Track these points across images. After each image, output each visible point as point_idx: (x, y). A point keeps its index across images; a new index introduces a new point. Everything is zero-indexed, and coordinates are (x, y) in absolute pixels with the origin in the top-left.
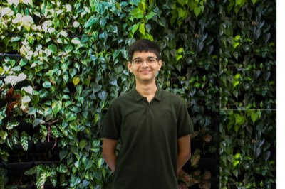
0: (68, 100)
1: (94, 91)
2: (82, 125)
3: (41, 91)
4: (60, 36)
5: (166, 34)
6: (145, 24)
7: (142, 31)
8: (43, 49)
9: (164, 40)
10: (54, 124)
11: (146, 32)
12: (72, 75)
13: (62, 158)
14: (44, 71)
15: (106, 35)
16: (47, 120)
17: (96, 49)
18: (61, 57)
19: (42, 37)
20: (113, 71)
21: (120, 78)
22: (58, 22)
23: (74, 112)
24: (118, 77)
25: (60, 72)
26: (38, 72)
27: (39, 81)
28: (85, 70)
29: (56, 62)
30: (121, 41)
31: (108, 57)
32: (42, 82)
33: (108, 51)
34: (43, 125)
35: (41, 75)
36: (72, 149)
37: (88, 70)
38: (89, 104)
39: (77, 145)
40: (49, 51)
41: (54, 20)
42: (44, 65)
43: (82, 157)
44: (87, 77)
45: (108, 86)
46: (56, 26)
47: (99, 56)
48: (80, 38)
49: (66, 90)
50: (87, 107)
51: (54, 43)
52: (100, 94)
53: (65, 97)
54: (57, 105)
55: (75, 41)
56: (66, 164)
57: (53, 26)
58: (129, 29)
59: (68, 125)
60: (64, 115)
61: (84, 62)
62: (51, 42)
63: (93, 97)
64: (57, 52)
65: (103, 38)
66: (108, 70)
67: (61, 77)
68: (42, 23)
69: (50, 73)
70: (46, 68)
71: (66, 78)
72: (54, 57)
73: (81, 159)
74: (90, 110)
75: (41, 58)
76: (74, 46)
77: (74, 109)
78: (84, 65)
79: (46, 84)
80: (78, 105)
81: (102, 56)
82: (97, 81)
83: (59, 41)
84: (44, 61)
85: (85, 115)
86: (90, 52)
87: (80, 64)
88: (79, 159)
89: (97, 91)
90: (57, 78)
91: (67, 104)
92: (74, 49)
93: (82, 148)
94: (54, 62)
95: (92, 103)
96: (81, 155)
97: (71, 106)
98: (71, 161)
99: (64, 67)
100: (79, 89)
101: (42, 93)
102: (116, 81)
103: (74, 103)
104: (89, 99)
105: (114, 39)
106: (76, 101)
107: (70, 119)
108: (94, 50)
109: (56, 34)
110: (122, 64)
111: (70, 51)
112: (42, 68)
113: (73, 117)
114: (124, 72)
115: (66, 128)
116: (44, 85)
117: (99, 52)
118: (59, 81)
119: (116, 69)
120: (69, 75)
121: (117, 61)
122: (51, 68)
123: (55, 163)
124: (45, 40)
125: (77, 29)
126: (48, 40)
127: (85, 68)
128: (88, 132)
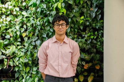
0: (20, 45)
1: (33, 40)
2: (27, 59)
3: (5, 40)
4: (16, 10)
5: (74, 9)
6: (61, 3)
7: (60, 7)
8: (6, 17)
9: (73, 12)
10: (12, 58)
11: (62, 7)
12: (22, 32)
13: (16, 77)
14: (6, 29)
15: (40, 10)
16: (7, 56)
17: (35, 17)
18: (16, 22)
19: (5, 11)
20: (45, 29)
21: (48, 33)
22: (14, 3)
23: (23, 52)
24: (47, 32)
25: (15, 30)
26: (3, 30)
27: (4, 35)
28: (29, 29)
29: (13, 24)
30: (48, 12)
31: (41, 21)
32: (5, 35)
33: (42, 18)
34: (6, 58)
35: (5, 31)
36: (21, 72)
37: (31, 29)
38: (31, 47)
39: (24, 70)
40: (9, 19)
41: (12, 1)
42: (6, 26)
43: (27, 76)
44: (31, 33)
45: (42, 38)
46: (13, 5)
47: (37, 21)
48: (27, 12)
49: (19, 40)
50: (30, 49)
51: (12, 14)
52: (36, 42)
53: (19, 43)
54: (13, 48)
55: (24, 13)
56: (18, 80)
57: (11, 5)
58: (53, 6)
59: (19, 59)
60: (17, 53)
61: (29, 24)
62: (11, 14)
63: (33, 43)
64: (14, 19)
65: (38, 12)
66: (41, 29)
67: (16, 32)
68: (6, 3)
69: (10, 30)
70: (7, 28)
71: (18, 33)
72: (12, 22)
73: (26, 78)
74: (32, 51)
75: (5, 22)
76: (23, 15)
77: (23, 50)
78: (29, 26)
79: (8, 36)
80: (25, 48)
81: (38, 21)
82: (35, 35)
83: (15, 13)
84: (6, 24)
85: (29, 53)
86: (31, 19)
87: (27, 25)
88: (25, 77)
89: (35, 40)
90: (14, 33)
91: (19, 47)
92: (23, 18)
93: (27, 71)
94: (12, 24)
95: (33, 47)
96: (26, 75)
97: (22, 48)
98: (21, 78)
99: (18, 27)
100: (26, 39)
101: (6, 41)
102: (46, 35)
103: (23, 47)
104: (31, 45)
105: (45, 12)
106: (24, 46)
107: (20, 56)
108: (34, 18)
109: (13, 9)
110: (49, 26)
111: (21, 18)
112: (5, 28)
113: (22, 54)
114: (51, 30)
115: (18, 61)
116: (6, 37)
117: (37, 19)
118: (15, 35)
119: (46, 28)
120: (20, 32)
121: (47, 24)
122: (11, 28)
123: (13, 80)
124: (7, 12)
125: (25, 6)
126: (9, 12)
127: (29, 28)
128: (30, 63)
